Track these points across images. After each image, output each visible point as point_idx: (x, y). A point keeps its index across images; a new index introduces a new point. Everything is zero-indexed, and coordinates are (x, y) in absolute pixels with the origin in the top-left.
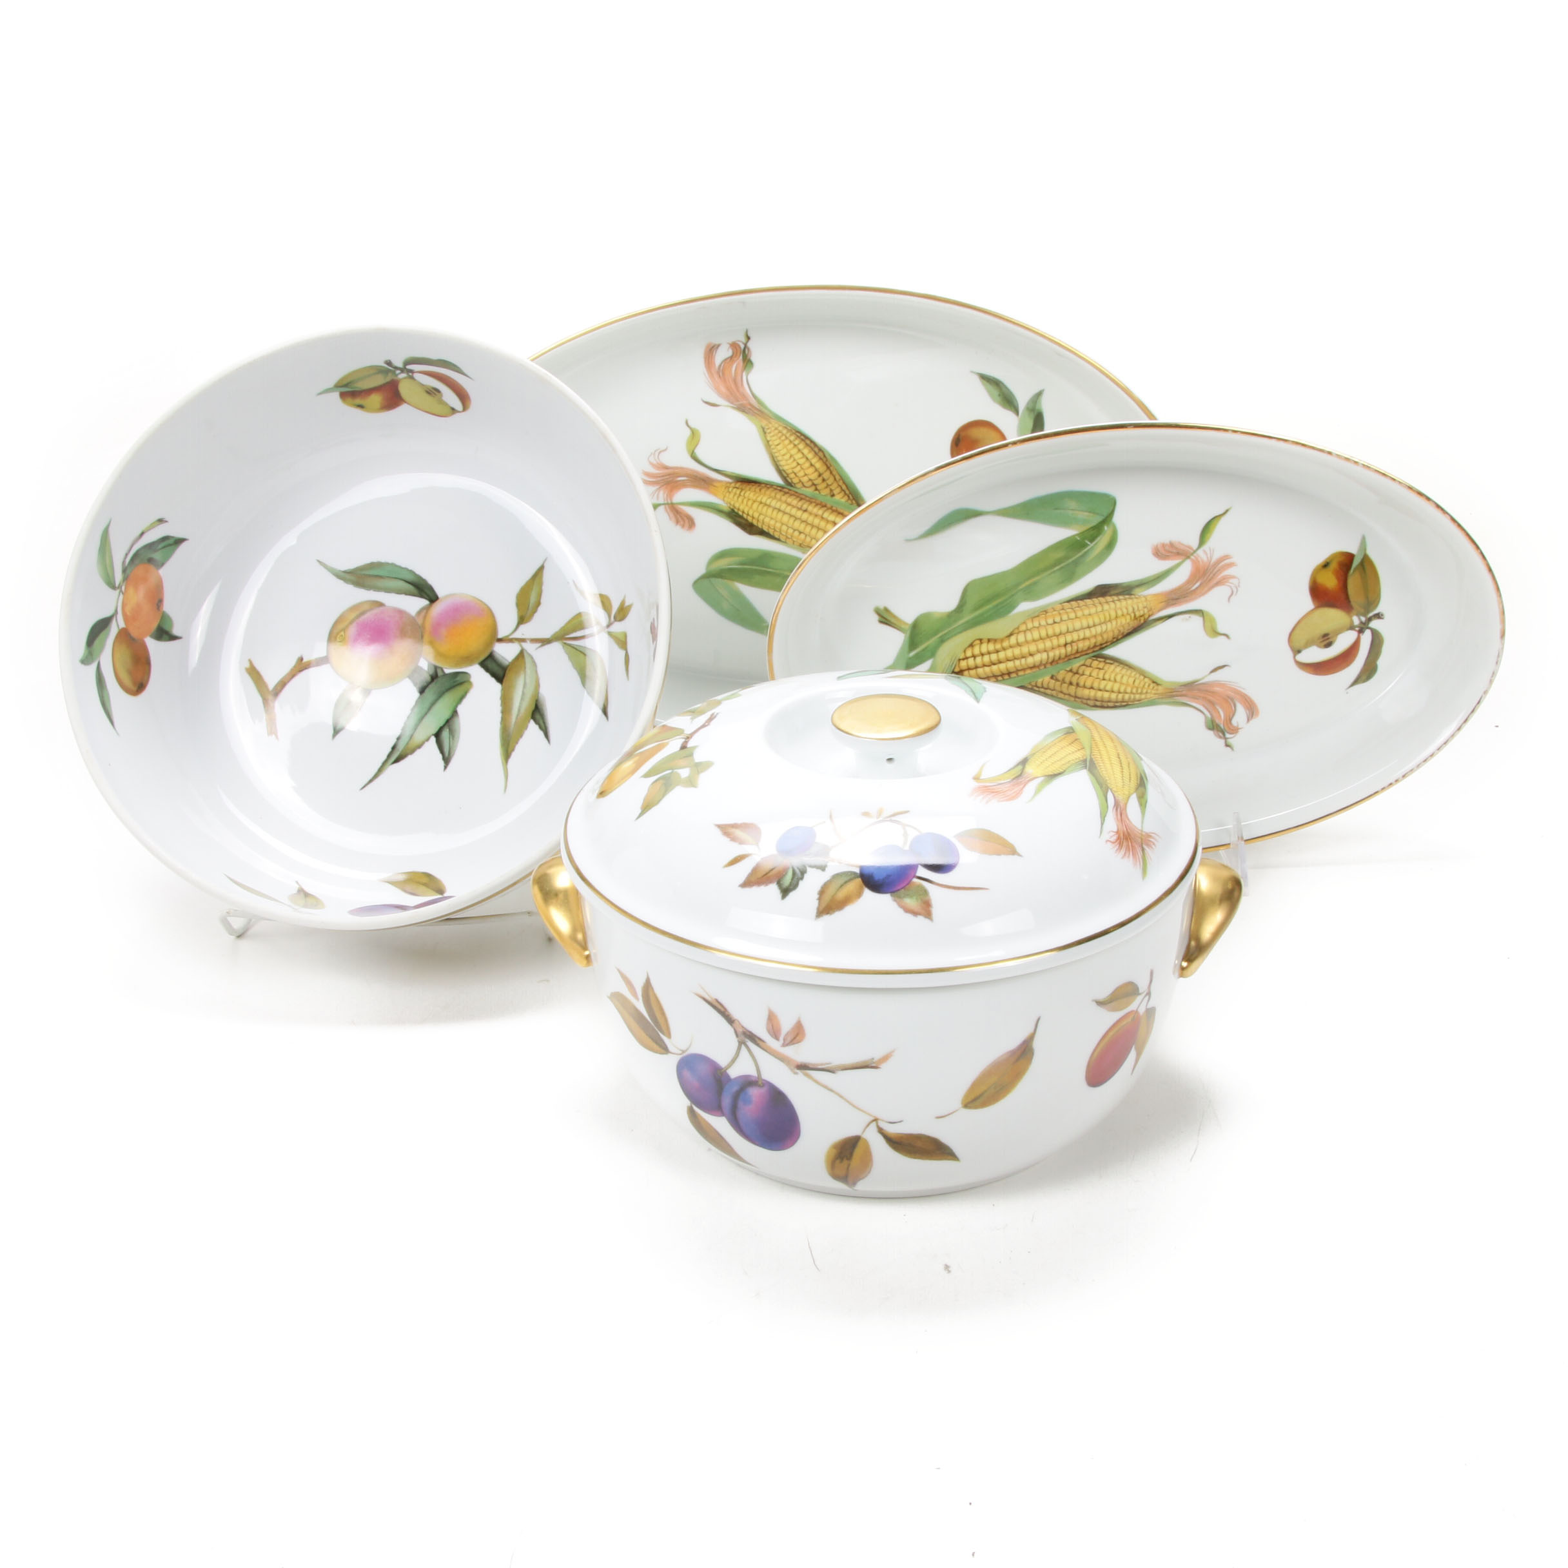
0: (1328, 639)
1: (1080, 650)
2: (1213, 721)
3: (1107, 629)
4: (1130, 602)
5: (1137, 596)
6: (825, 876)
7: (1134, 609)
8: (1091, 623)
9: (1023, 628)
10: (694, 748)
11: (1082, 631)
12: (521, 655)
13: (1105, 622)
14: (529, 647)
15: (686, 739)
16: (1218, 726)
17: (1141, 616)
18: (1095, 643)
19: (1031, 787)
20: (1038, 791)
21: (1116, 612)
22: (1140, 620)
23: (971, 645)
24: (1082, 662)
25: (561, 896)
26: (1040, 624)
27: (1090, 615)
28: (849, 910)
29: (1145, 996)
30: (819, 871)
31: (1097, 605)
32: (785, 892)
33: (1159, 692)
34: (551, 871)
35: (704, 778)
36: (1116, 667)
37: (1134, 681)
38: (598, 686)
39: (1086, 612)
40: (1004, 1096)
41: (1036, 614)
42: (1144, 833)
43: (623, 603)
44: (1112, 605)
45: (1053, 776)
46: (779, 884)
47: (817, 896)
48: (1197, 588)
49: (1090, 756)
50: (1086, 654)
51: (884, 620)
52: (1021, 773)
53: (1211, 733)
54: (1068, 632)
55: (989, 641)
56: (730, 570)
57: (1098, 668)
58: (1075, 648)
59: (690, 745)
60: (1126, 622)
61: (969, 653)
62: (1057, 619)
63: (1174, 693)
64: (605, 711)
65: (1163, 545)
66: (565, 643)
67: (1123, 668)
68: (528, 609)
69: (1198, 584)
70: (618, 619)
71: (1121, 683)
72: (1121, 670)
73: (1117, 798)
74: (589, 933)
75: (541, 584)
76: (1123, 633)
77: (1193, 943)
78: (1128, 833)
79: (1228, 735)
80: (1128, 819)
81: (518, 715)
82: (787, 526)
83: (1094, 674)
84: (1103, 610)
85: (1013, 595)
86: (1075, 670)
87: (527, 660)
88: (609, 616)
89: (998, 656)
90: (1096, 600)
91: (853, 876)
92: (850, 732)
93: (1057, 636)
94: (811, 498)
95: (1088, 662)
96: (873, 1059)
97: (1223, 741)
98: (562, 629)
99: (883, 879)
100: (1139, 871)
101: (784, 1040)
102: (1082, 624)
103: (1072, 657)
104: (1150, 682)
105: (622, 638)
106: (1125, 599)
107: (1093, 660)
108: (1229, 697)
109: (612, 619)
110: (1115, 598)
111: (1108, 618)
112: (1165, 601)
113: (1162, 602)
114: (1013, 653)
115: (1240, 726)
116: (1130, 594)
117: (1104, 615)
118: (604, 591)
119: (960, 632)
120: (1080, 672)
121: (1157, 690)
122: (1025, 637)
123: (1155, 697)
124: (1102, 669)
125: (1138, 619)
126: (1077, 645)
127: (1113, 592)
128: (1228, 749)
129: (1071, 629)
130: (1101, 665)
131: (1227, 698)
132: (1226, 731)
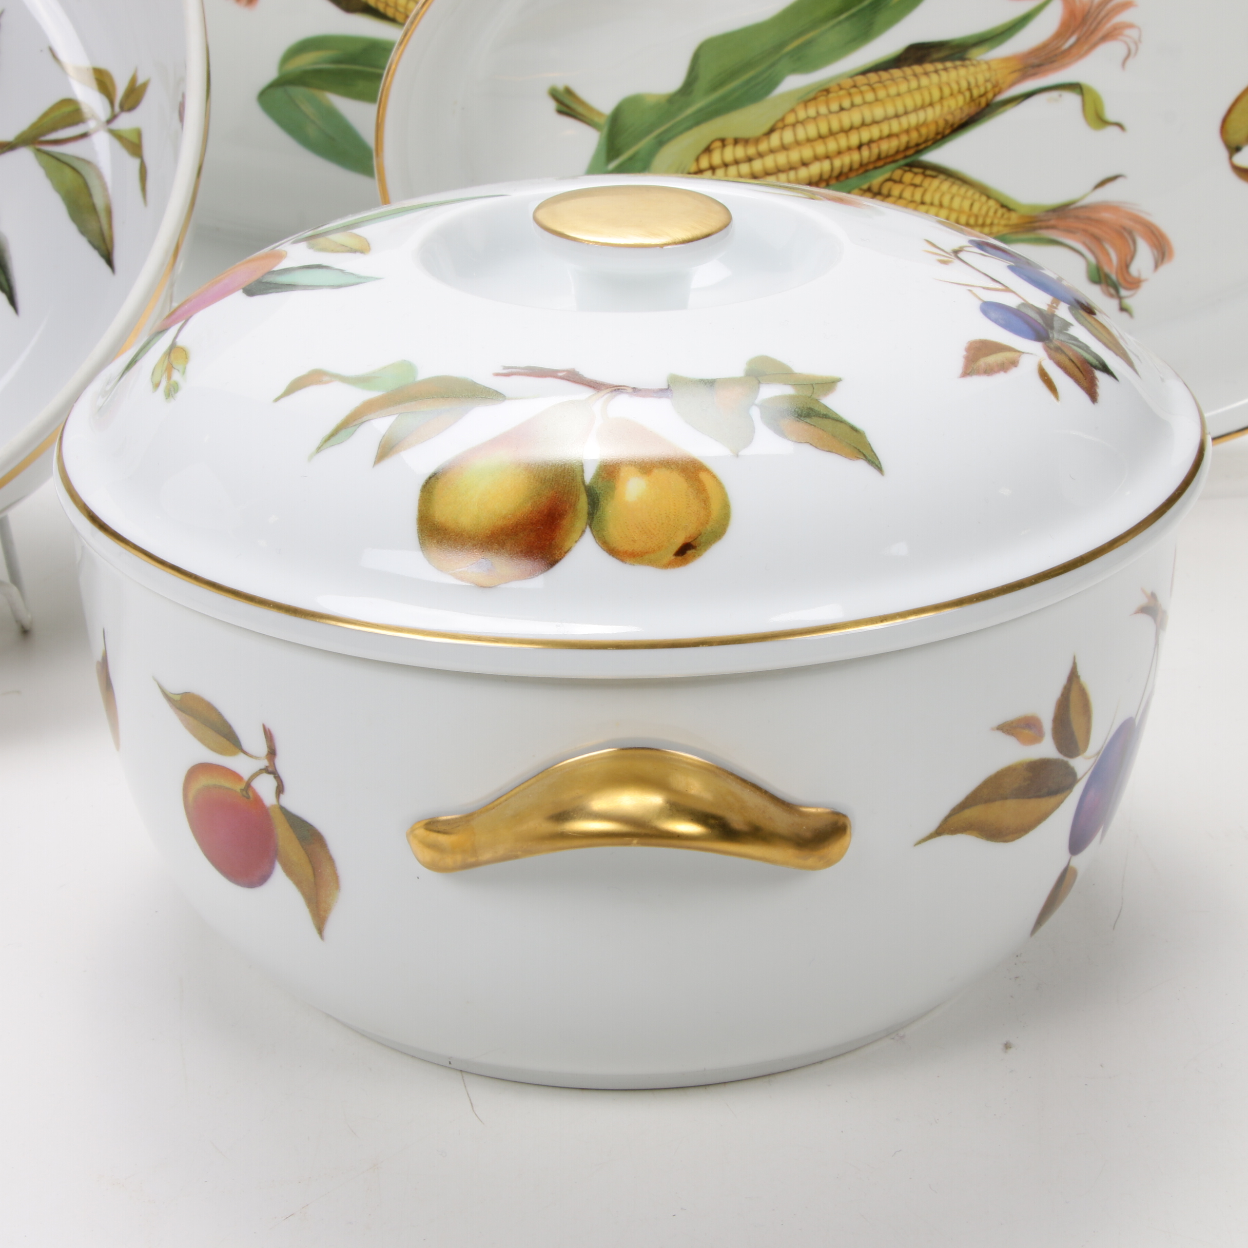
1: (883, 155)
2: (1099, 269)
3: (926, 119)
4: (962, 72)
5: (975, 62)
7: (969, 84)
8: (901, 110)
9: (791, 119)
13: (923, 107)
16: (1107, 276)
17: (981, 96)
18: (908, 142)
21: (941, 90)
22: (979, 103)
23: (708, 150)
24: (887, 176)
26: (818, 113)
27: (899, 95)
31: (909, 78)
33: (1011, 222)
36: (941, 183)
37: (972, 205)
39: (893, 90)
41: (812, 95)
43: (133, 80)
44: (934, 78)
48: (1071, 47)
50: (894, 161)
51: (564, 109)
53: (1096, 289)
54: (864, 124)
57: (912, 185)
58: (875, 150)
60: (955, 107)
61: (704, 163)
62: (846, 103)
63: (1037, 224)
66: (39, 150)
67: (953, 183)
69: (1072, 40)
70: (127, 107)
71: (951, 209)
72: (950, 187)
76: (952, 125)
79: (1123, 293)
83: (907, 194)
84: (919, 88)
85: (773, 65)
86: (875, 189)
88: (112, 103)
89: (751, 168)
90: (908, 70)
93: (846, 131)
95: (897, 174)
97: (1114, 303)
98: (34, 126)
102: (885, 111)
103: (871, 166)
104: (997, 206)
105: (134, 139)
106: (955, 68)
107: (905, 171)
108: (1124, 229)
109: (117, 108)
110: (939, 66)
111: (927, 100)
112: (1019, 70)
113: (1015, 71)
114: (775, 161)
115: (1143, 276)
116: (963, 59)
117: (922, 95)
118: (102, 65)
119: (689, 128)
120: (885, 191)
121: (1009, 219)
122: (795, 135)
123: (1005, 231)
124: (919, 186)
125: (977, 101)
126: (879, 147)
127: (936, 56)
128: (1124, 315)
129: (868, 119)
130: (918, 180)
131: (1122, 231)
132: (1120, 285)
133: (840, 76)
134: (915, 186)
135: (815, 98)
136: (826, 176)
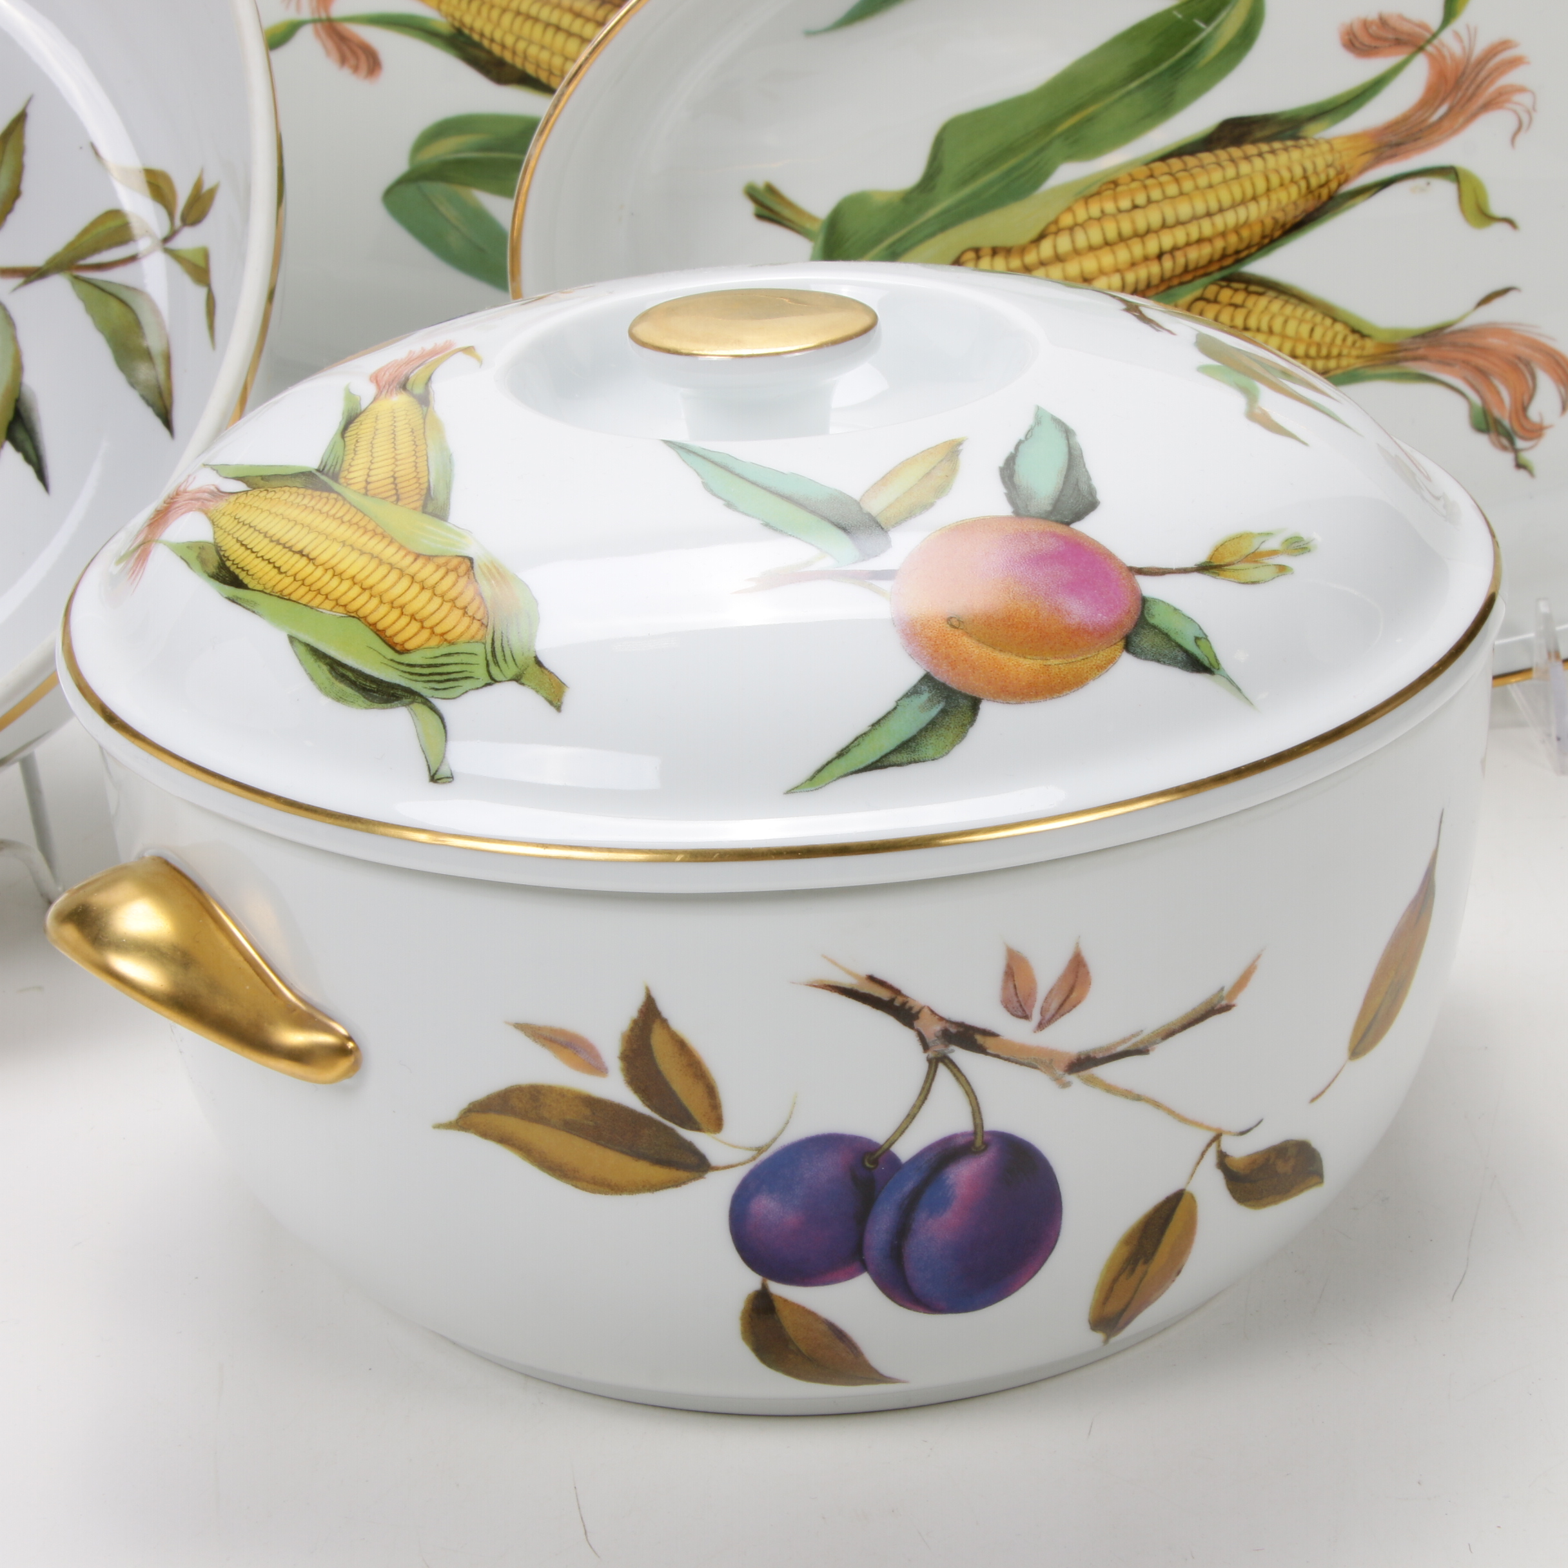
1: (1191, 266)
2: (1486, 412)
3: (1248, 218)
4: (1296, 154)
5: (1312, 142)
7: (1305, 170)
8: (1214, 206)
9: (1067, 220)
11: (1195, 223)
13: (1243, 202)
16: (1497, 423)
17: (1321, 186)
18: (1224, 249)
21: (1267, 179)
22: (1319, 196)
23: (958, 263)
24: (1197, 293)
26: (1103, 212)
27: (1211, 186)
31: (1224, 164)
33: (1368, 352)
36: (1270, 302)
37: (1312, 330)
39: (1203, 181)
41: (1094, 189)
43: (198, 185)
44: (1258, 162)
48: (1441, 119)
50: (1206, 275)
51: (766, 213)
53: (1483, 442)
54: (1164, 226)
55: (995, 252)
57: (1231, 304)
58: (1181, 260)
60: (1287, 201)
62: (1141, 199)
63: (1400, 355)
64: (166, 418)
65: (1366, 24)
66: (77, 278)
67: (1287, 302)
69: (1443, 110)
70: (190, 219)
71: (1284, 337)
72: (1283, 307)
75: (20, 152)
76: (1283, 226)
79: (1520, 444)
83: (1225, 317)
84: (1238, 177)
85: (1042, 149)
88: (171, 215)
90: (1222, 154)
93: (1142, 235)
95: (1211, 291)
97: (1508, 458)
98: (71, 246)
102: (1193, 208)
103: (1176, 282)
104: (1347, 332)
105: (201, 263)
106: (1286, 149)
107: (1222, 287)
108: (1519, 358)
109: (178, 222)
110: (1264, 147)
111: (1249, 193)
112: (1372, 151)
113: (1366, 153)
115: (1546, 422)
116: (1296, 137)
117: (1241, 186)
118: (156, 165)
119: (932, 235)
121: (1363, 348)
122: (1073, 242)
123: (1358, 364)
124: (1242, 306)
125: (1316, 194)
126: (1186, 256)
127: (1259, 134)
128: (1522, 474)
129: (1170, 219)
130: (1239, 298)
131: (1517, 361)
132: (1516, 433)
133: (1132, 163)
134: (1236, 306)
135: (1098, 193)
136: (1153, 282)
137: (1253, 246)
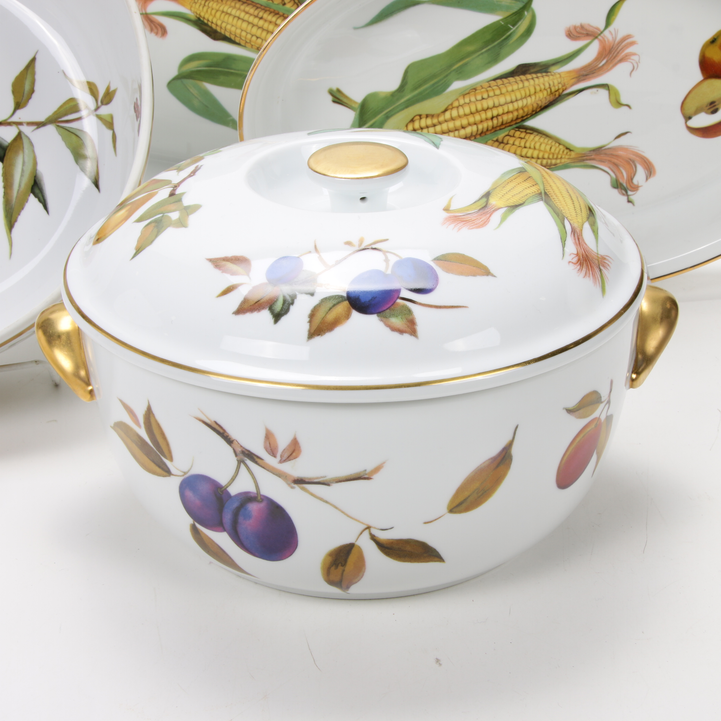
0: (715, 106)
1: (504, 122)
2: (617, 181)
3: (527, 103)
4: (546, 79)
5: (553, 74)
6: (314, 301)
7: (550, 85)
8: (514, 99)
9: (456, 104)
10: (183, 194)
11: (506, 106)
12: (19, 136)
13: (525, 97)
14: (26, 130)
15: (174, 188)
16: (621, 184)
17: (556, 91)
18: (517, 116)
19: (496, 217)
20: (503, 219)
21: (535, 88)
22: (555, 95)
23: (412, 121)
24: (506, 133)
25: (64, 337)
26: (470, 101)
27: (513, 91)
28: (339, 331)
29: (606, 404)
30: (309, 297)
31: (518, 82)
32: (277, 317)
33: (571, 157)
34: (53, 316)
35: (193, 219)
36: (535, 137)
37: (551, 148)
38: (89, 165)
40: (486, 500)
41: (467, 92)
42: (599, 256)
43: (108, 88)
44: (532, 82)
45: (516, 207)
46: (271, 309)
47: (308, 319)
48: (603, 65)
49: (544, 190)
50: (510, 126)
51: (337, 100)
52: (487, 204)
53: (615, 192)
54: (494, 107)
55: (427, 116)
56: (199, 72)
57: (520, 138)
58: (500, 120)
59: (178, 191)
60: (542, 97)
61: (410, 127)
62: (485, 96)
63: (585, 158)
64: (96, 184)
65: (575, 28)
66: (58, 126)
67: (541, 137)
68: (23, 96)
69: (604, 62)
70: (105, 102)
71: (540, 150)
72: (540, 139)
73: (573, 225)
74: (91, 369)
75: (34, 74)
76: (541, 107)
77: (640, 357)
78: (586, 255)
79: (629, 193)
80: (586, 244)
81: (18, 190)
82: (245, 31)
83: (517, 143)
84: (523, 87)
85: (447, 76)
86: (500, 140)
87: (25, 141)
88: (97, 101)
89: (435, 130)
90: (517, 78)
91: (341, 299)
92: (326, 174)
93: (485, 110)
94: (265, 7)
95: (512, 133)
96: (365, 470)
97: (625, 198)
98: (55, 113)
99: (369, 301)
100: (598, 290)
101: (281, 456)
102: (506, 99)
103: (498, 128)
104: (565, 149)
105: (109, 120)
106: (543, 76)
107: (516, 131)
108: (630, 160)
109: (99, 103)
110: (534, 76)
111: (528, 94)
112: (576, 78)
113: (574, 78)
114: (448, 126)
115: (640, 185)
116: (547, 72)
117: (525, 91)
118: (91, 80)
119: (403, 109)
120: (505, 141)
121: (570, 155)
122: (458, 112)
123: (568, 161)
124: (524, 138)
125: (554, 94)
126: (502, 118)
127: (532, 71)
128: (630, 204)
129: (497, 104)
130: (523, 135)
131: (629, 161)
132: (628, 188)
133: (482, 82)
134: (521, 138)
135: (469, 93)
136: (474, 134)
137: (529, 115)
